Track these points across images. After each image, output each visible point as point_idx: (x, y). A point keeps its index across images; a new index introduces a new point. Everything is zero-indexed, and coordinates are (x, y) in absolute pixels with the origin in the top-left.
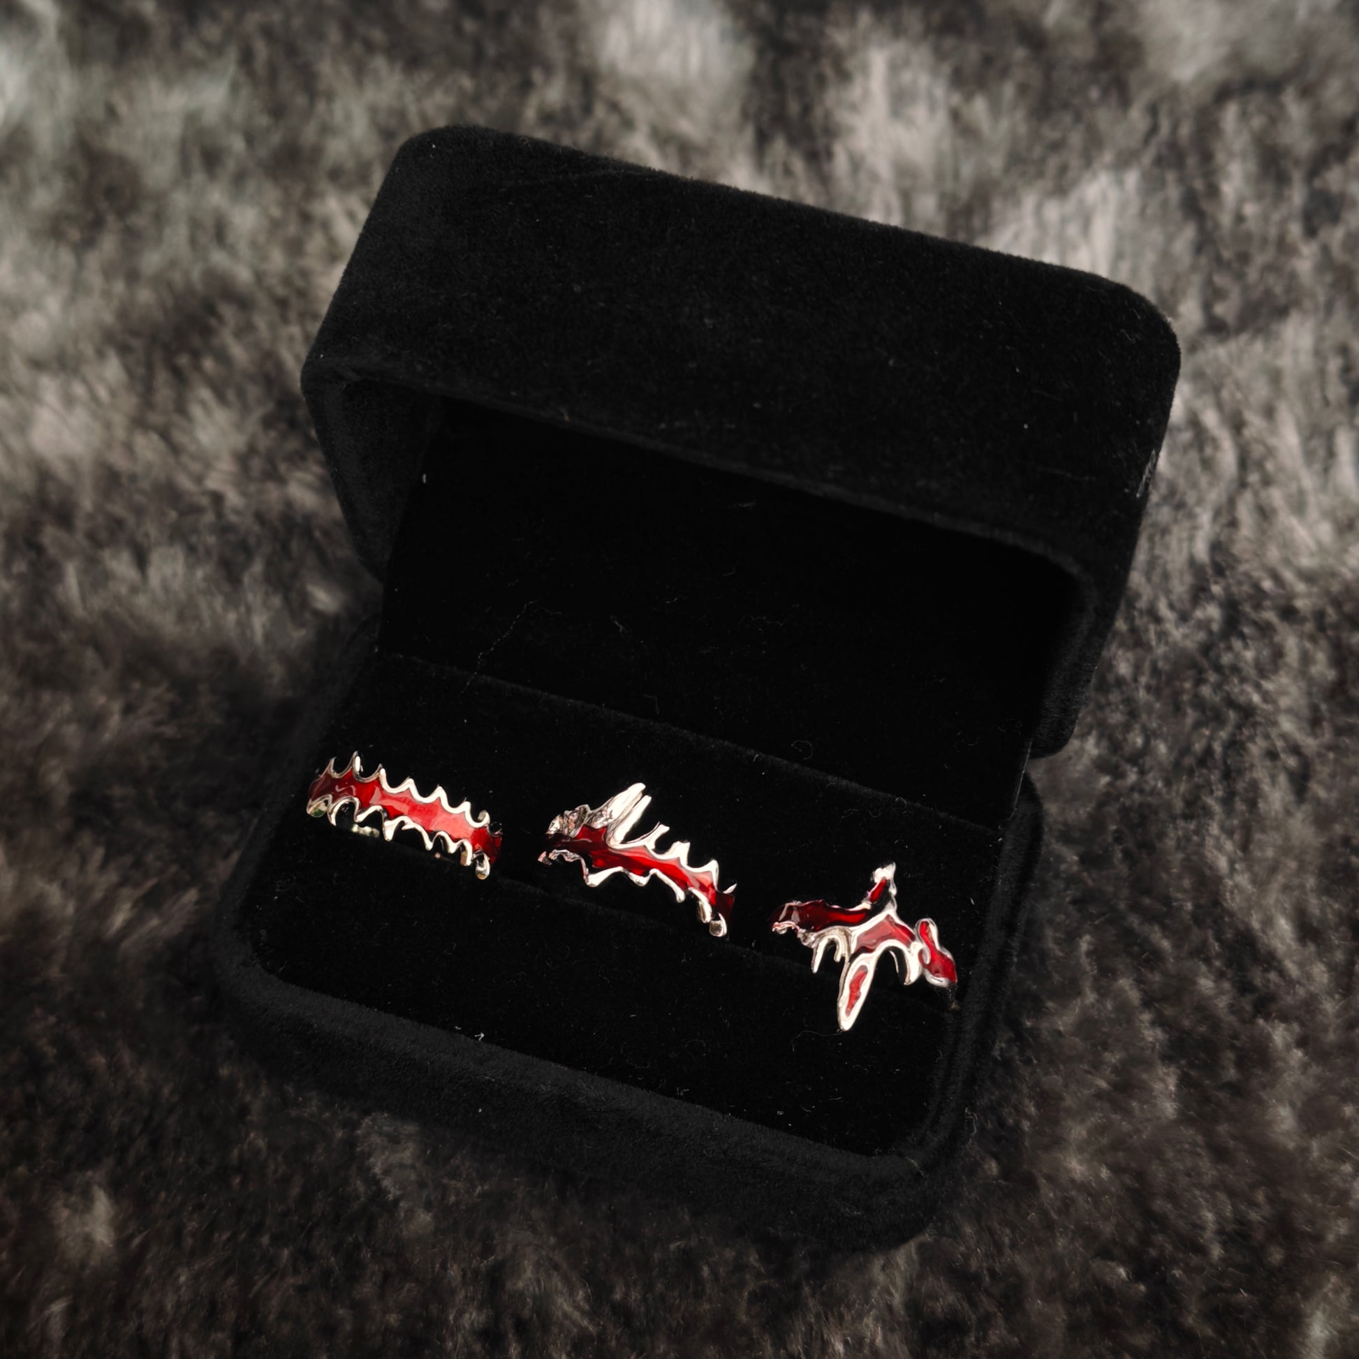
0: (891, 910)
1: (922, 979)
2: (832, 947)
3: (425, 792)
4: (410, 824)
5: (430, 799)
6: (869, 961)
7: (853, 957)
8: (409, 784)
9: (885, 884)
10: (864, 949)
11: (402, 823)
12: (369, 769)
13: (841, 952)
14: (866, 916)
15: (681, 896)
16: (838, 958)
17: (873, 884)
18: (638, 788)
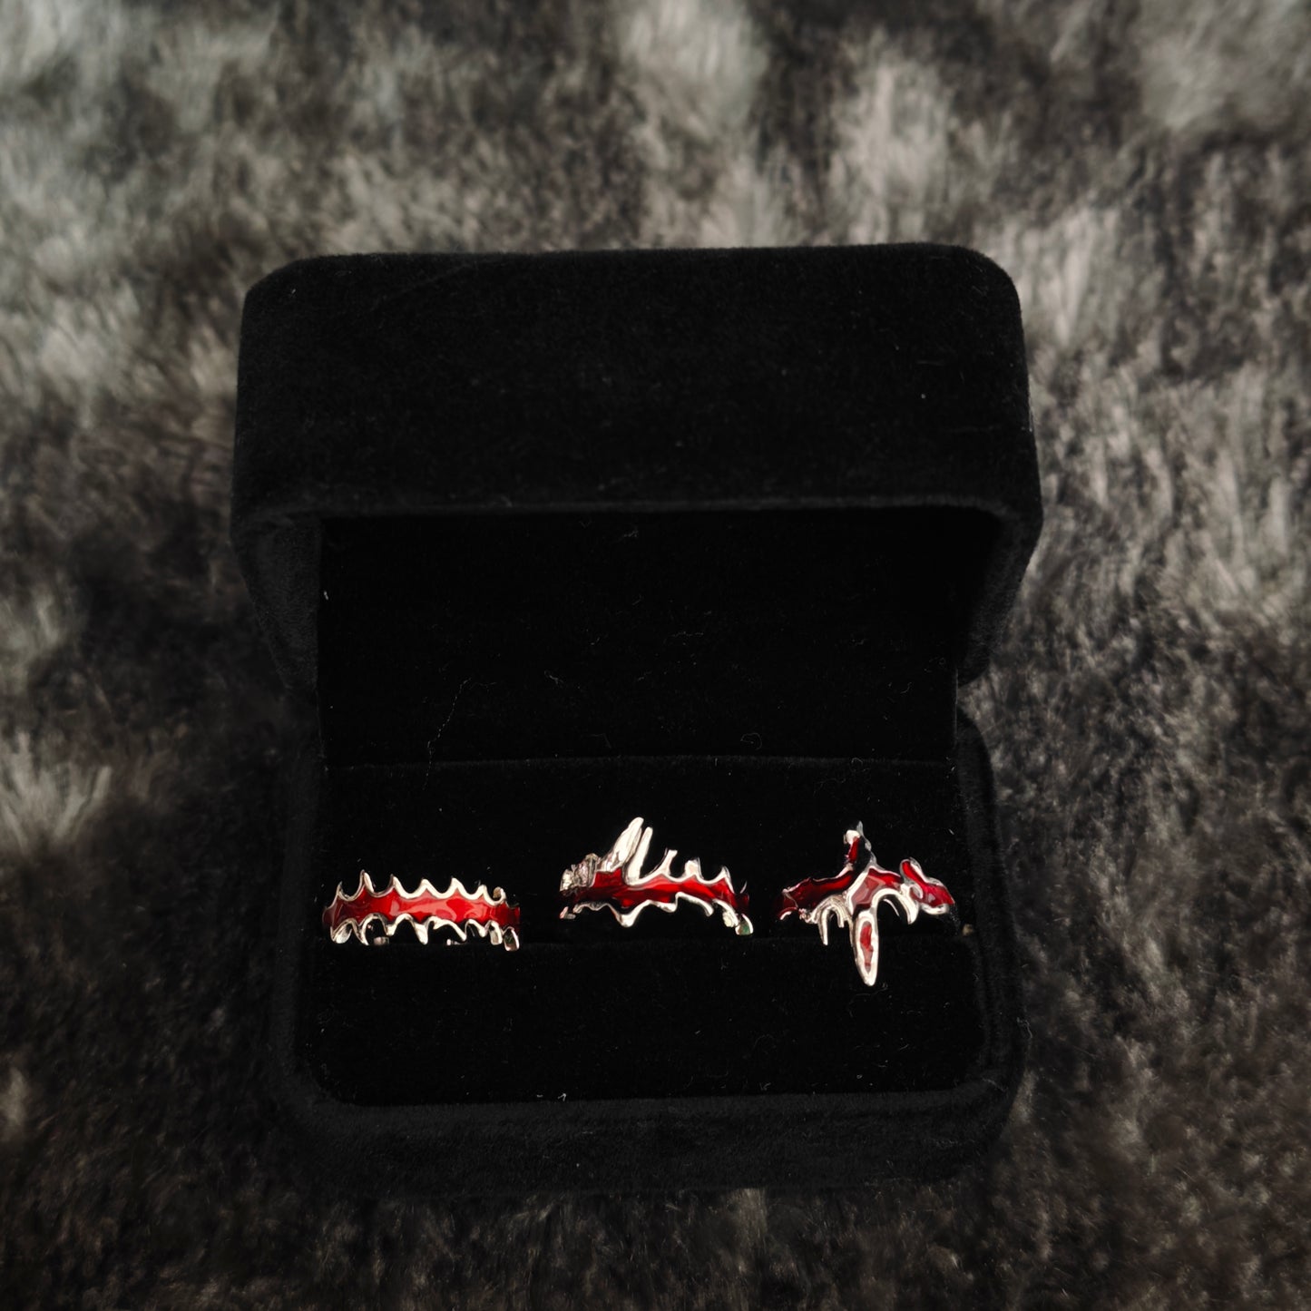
0: (871, 865)
1: (922, 914)
2: (833, 918)
3: (442, 887)
4: (439, 924)
5: (449, 893)
6: (868, 917)
7: (855, 917)
8: (426, 886)
9: (859, 844)
10: (861, 907)
11: (432, 924)
12: (382, 883)
13: (843, 917)
14: (851, 877)
15: (710, 910)
16: (842, 925)
17: (848, 845)
18: (637, 822)
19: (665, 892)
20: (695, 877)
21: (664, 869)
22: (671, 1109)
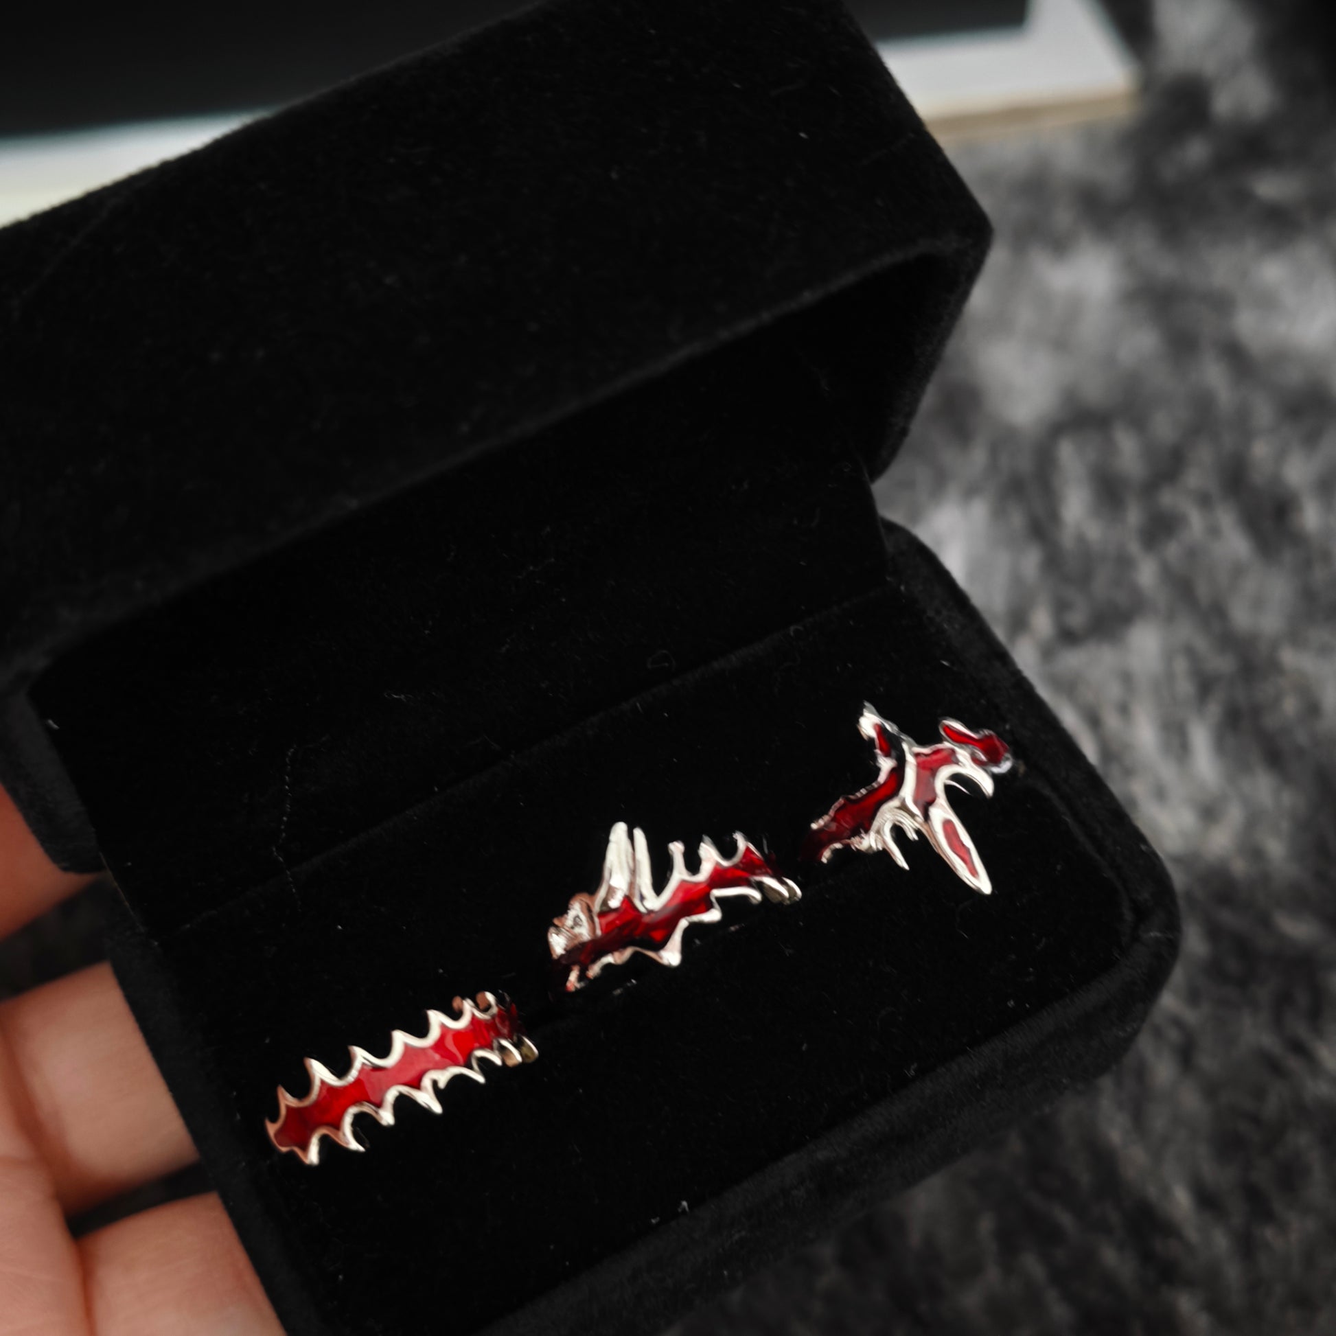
0: (910, 749)
1: (996, 778)
2: (898, 833)
3: (421, 1029)
4: (443, 1077)
5: (434, 1034)
6: (942, 812)
7: (926, 817)
8: (400, 1039)
9: (881, 730)
10: (926, 806)
11: (435, 1083)
12: (340, 1066)
13: (910, 827)
14: (898, 775)
15: (756, 895)
16: (912, 836)
17: (871, 740)
18: (619, 831)
19: (694, 900)
20: (718, 864)
21: (679, 874)
22: (821, 1155)
